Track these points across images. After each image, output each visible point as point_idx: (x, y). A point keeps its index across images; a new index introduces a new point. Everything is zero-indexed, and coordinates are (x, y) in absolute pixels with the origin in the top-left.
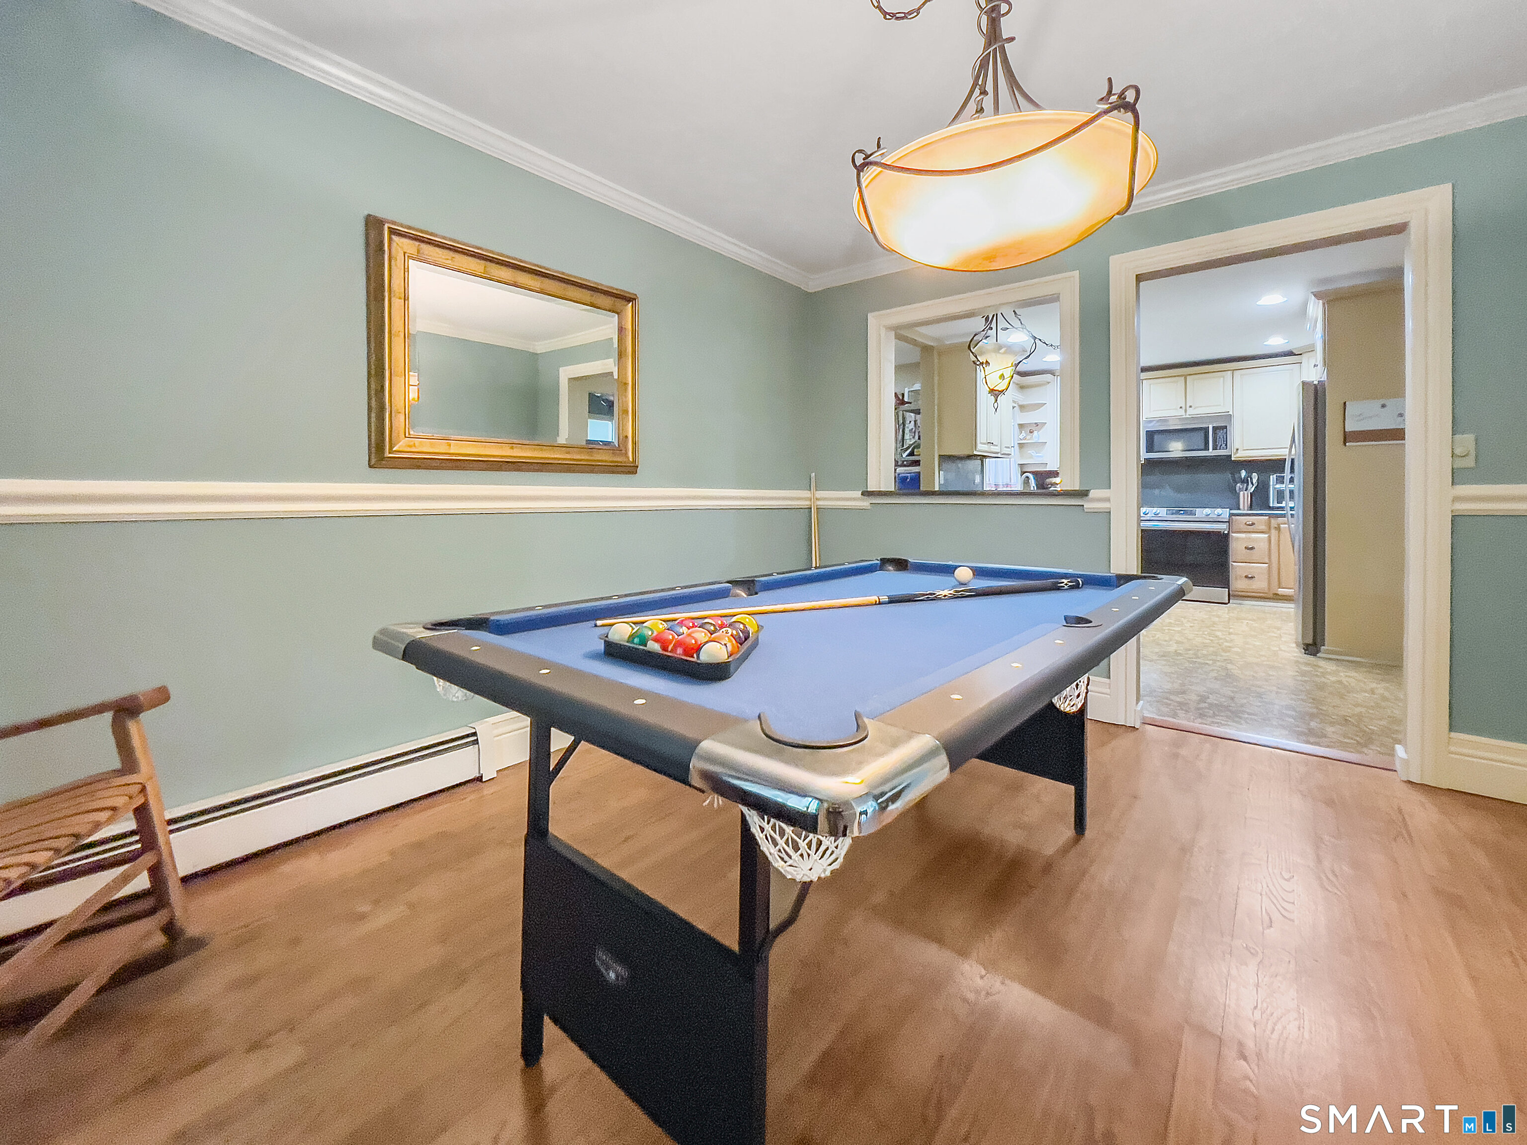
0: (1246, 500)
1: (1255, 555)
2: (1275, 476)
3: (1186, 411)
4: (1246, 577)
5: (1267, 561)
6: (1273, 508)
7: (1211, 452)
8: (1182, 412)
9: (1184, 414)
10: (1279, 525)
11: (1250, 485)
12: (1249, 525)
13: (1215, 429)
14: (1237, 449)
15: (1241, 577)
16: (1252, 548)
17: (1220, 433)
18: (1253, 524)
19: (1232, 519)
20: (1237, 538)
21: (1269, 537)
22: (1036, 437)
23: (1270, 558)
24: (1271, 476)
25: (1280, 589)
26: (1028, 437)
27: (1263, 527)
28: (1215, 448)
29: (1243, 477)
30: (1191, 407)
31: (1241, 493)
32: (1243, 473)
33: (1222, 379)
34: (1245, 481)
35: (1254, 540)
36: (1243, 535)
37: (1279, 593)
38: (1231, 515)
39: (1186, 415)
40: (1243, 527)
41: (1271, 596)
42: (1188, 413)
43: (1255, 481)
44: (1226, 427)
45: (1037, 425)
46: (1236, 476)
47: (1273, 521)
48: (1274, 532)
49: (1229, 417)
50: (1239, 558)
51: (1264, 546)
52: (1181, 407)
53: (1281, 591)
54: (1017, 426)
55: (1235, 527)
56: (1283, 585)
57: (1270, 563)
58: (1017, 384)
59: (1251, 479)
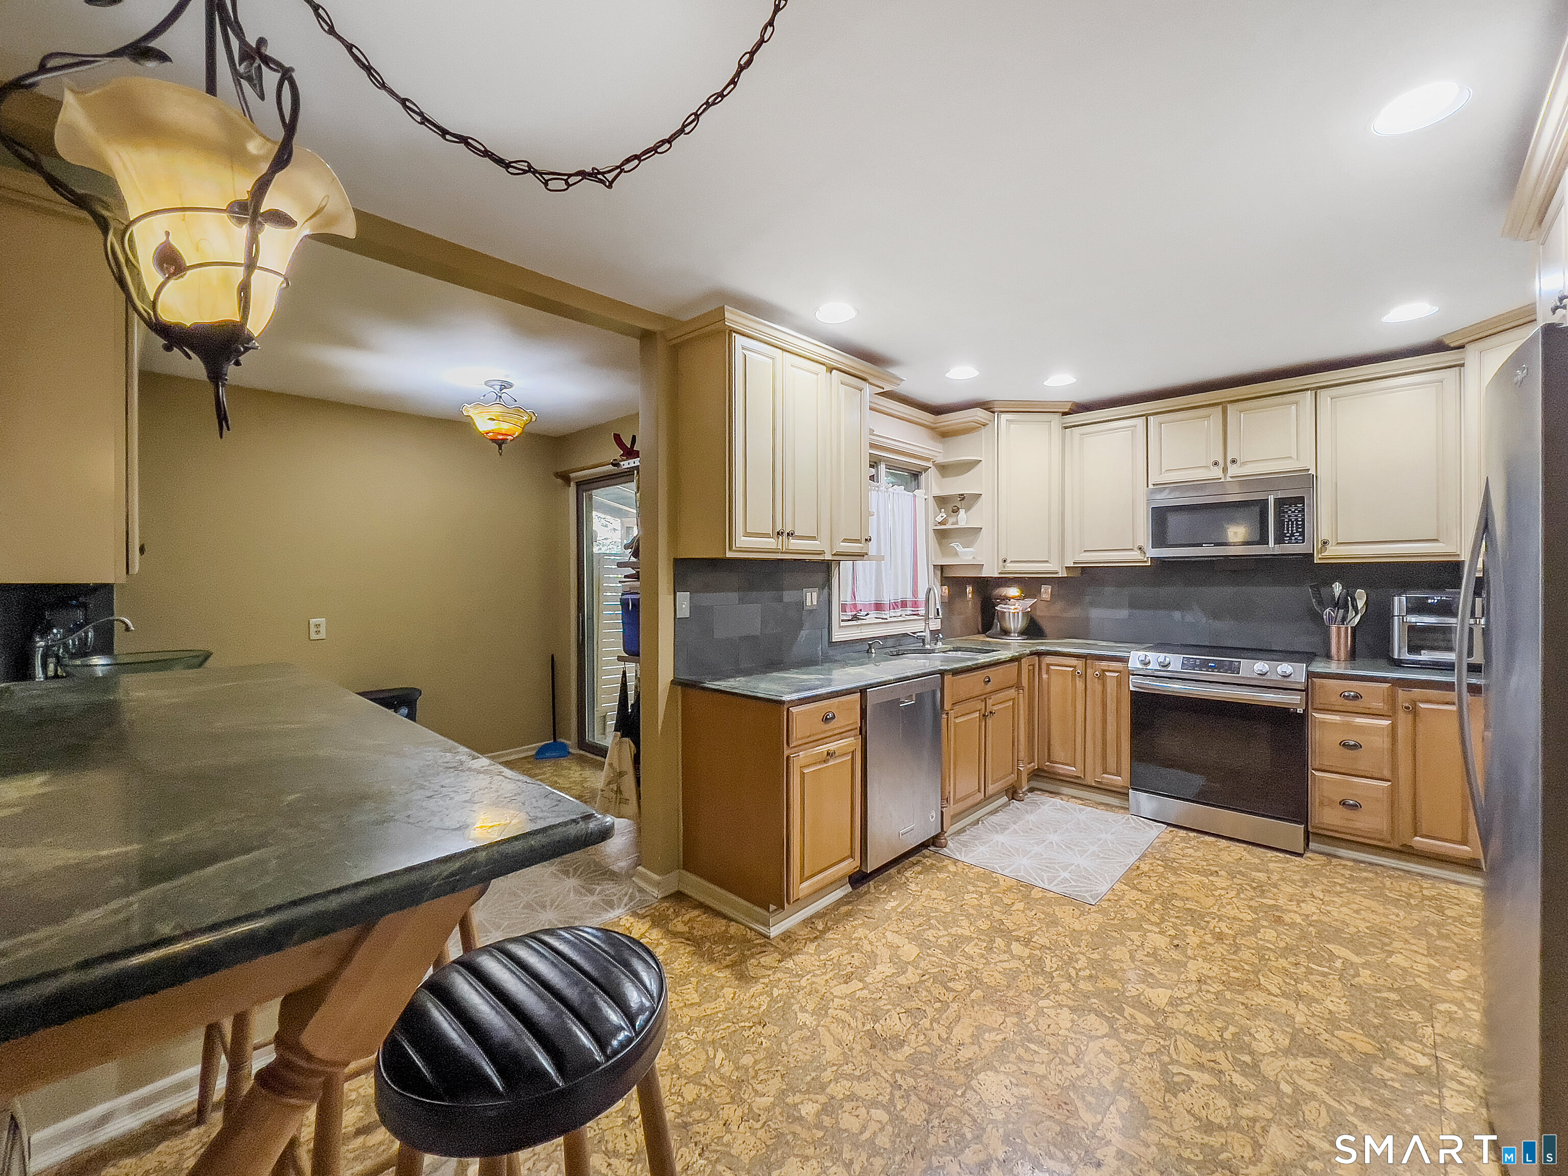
0: (1342, 641)
1: (1363, 761)
2: (1404, 599)
3: (1225, 470)
4: (1343, 803)
5: (1387, 773)
6: (1398, 664)
7: (1272, 547)
8: (1217, 472)
9: (1221, 475)
10: (1414, 703)
11: (1351, 613)
12: (1346, 698)
13: (1280, 502)
14: (1325, 543)
15: (1331, 802)
16: (1357, 746)
17: (1291, 512)
18: (1357, 697)
19: (1312, 683)
20: (1323, 723)
21: (1394, 727)
22: (963, 519)
23: (1394, 768)
24: (1396, 598)
25: (1417, 838)
26: (951, 520)
27: (1379, 705)
28: (1279, 540)
29: (1337, 595)
30: (1234, 461)
31: (1334, 628)
32: (1337, 588)
33: (1294, 407)
34: (1342, 604)
35: (1361, 729)
36: (1336, 718)
37: (1413, 844)
38: (1310, 675)
39: (1225, 476)
40: (1338, 702)
41: (1397, 847)
42: (1229, 474)
43: (1360, 604)
44: (1301, 500)
45: (962, 497)
46: (1324, 591)
47: (1401, 693)
48: (1404, 720)
49: (1308, 480)
50: (1327, 763)
51: (1383, 743)
52: (1216, 464)
53: (1419, 842)
54: (931, 501)
55: (1319, 701)
56: (1425, 828)
57: (1393, 779)
58: (932, 429)
59: (1354, 600)
